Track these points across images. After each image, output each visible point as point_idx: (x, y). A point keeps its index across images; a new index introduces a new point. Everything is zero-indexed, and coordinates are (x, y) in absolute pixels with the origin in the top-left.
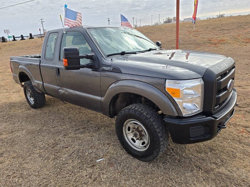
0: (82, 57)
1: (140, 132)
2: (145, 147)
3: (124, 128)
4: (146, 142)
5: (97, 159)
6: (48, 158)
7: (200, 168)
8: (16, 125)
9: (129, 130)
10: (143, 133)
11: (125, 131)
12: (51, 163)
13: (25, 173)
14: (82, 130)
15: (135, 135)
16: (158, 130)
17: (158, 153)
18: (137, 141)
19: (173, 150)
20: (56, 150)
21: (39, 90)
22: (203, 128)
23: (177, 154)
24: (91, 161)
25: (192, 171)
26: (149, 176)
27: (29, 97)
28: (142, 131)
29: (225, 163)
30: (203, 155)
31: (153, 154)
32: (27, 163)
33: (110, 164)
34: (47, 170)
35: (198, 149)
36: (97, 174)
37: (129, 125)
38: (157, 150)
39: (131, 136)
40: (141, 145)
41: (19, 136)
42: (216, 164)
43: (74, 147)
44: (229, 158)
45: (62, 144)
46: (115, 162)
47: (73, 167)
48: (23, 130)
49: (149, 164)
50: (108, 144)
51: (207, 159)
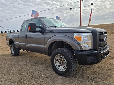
0: (37, 27)
1: (62, 61)
2: (65, 69)
3: (55, 60)
4: (65, 66)
5: (41, 75)
6: (16, 74)
7: (93, 80)
8: (4, 62)
9: (57, 61)
10: (64, 62)
11: (55, 61)
12: (17, 76)
13: (3, 80)
14: (35, 64)
15: (60, 63)
16: (71, 59)
17: (71, 71)
18: (61, 66)
19: (79, 73)
20: (21, 71)
21: (17, 47)
22: (93, 57)
23: (81, 74)
24: (37, 76)
25: (89, 82)
26: (67, 83)
27: (12, 51)
28: (63, 61)
29: (106, 79)
30: (94, 75)
31: (68, 71)
32: (5, 76)
33: (47, 78)
34: (15, 79)
35: (92, 73)
36: (39, 81)
37: (57, 58)
38: (71, 69)
39: (58, 64)
40: (63, 68)
41: (4, 66)
42: (102, 79)
43: (30, 70)
44: (108, 77)
45: (24, 69)
46: (50, 77)
47: (28, 78)
48: (6, 64)
49: (67, 78)
50: (47, 70)
51: (97, 77)
